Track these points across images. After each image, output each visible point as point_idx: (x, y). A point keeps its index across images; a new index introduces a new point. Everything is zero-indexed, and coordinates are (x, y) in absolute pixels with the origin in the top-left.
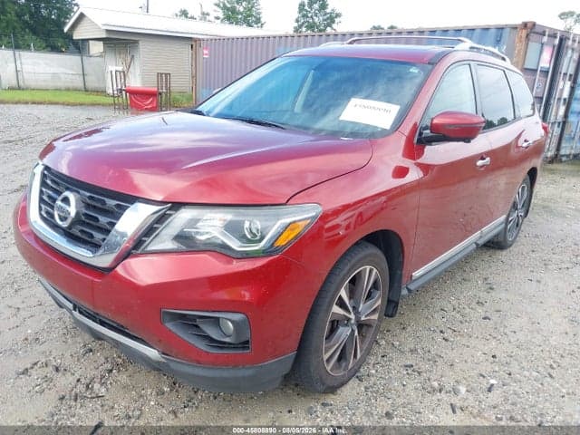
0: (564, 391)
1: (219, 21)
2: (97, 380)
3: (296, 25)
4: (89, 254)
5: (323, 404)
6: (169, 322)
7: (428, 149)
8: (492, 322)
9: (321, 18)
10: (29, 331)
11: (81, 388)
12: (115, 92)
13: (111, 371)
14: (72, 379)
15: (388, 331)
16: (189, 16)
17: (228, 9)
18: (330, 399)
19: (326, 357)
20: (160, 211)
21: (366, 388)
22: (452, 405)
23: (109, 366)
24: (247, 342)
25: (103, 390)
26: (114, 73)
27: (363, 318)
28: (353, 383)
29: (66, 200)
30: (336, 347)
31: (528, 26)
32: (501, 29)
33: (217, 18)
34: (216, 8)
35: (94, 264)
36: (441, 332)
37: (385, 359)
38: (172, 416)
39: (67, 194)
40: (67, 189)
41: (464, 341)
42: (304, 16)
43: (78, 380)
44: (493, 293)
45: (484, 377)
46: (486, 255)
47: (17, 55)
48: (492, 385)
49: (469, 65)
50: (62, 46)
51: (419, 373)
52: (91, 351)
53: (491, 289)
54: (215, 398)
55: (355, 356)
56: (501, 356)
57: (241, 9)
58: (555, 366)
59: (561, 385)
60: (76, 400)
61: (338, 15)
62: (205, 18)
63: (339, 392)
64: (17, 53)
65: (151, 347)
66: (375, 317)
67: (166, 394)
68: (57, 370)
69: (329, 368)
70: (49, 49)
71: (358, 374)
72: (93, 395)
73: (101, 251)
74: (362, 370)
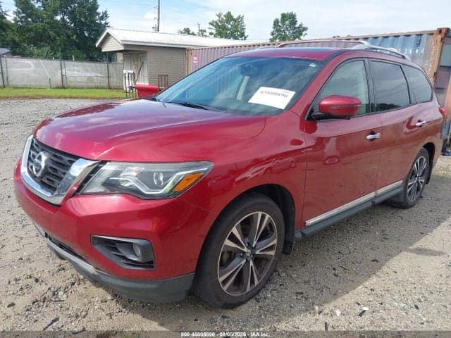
0: (424, 319)
1: (213, 36)
2: (62, 289)
3: (271, 37)
4: (49, 195)
5: (223, 317)
6: (96, 244)
7: (319, 124)
8: (378, 264)
9: (291, 32)
10: (25, 254)
11: (50, 293)
12: (128, 89)
13: (73, 284)
14: (45, 288)
15: (290, 266)
16: (191, 32)
17: (220, 27)
18: (229, 313)
19: (221, 279)
20: (94, 164)
21: (260, 307)
22: (326, 323)
23: (73, 280)
24: (152, 262)
25: (65, 296)
26: (127, 75)
27: (258, 252)
28: (252, 303)
29: (40, 158)
30: (231, 272)
31: (443, 31)
32: (420, 35)
33: (211, 34)
34: (211, 26)
35: (52, 202)
36: (334, 269)
37: (282, 287)
38: (108, 318)
39: (41, 153)
40: (43, 150)
41: (351, 277)
42: (277, 31)
43: (49, 289)
44: (386, 242)
45: (359, 304)
46: (389, 213)
47: (63, 64)
48: (364, 311)
49: (364, 61)
50: (97, 57)
51: (306, 299)
52: (63, 269)
53: (386, 239)
54: (143, 307)
55: (252, 282)
56: (378, 290)
57: (230, 26)
58: (422, 300)
59: (424, 315)
60: (44, 302)
61: (305, 29)
62: (202, 34)
63: (238, 308)
64: (63, 62)
65: (88, 263)
66: (272, 253)
67: (108, 302)
68: (37, 280)
69: (225, 289)
70: (88, 59)
71: (257, 297)
72: (57, 299)
73: (56, 193)
74: (261, 294)
